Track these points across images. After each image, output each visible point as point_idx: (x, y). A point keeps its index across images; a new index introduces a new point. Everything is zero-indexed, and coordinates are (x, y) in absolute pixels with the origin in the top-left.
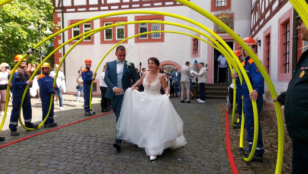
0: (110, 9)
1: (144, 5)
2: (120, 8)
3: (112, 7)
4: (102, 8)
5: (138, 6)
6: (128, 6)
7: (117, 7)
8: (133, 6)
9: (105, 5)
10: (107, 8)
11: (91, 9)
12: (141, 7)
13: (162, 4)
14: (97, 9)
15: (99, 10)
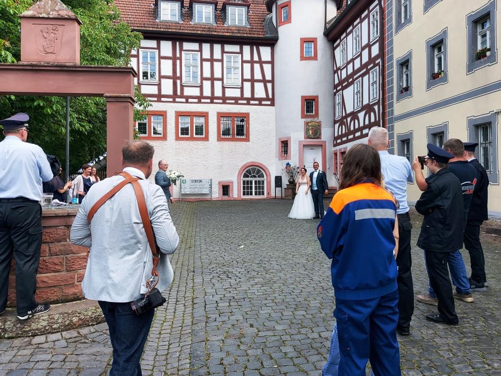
0: (187, 102)
1: (227, 101)
2: (200, 102)
3: (190, 100)
4: (177, 100)
5: (221, 101)
6: (209, 101)
7: (196, 100)
8: (215, 101)
9: (182, 96)
10: (184, 100)
11: (163, 99)
12: (224, 103)
13: (247, 102)
14: (171, 100)
15: (174, 102)
